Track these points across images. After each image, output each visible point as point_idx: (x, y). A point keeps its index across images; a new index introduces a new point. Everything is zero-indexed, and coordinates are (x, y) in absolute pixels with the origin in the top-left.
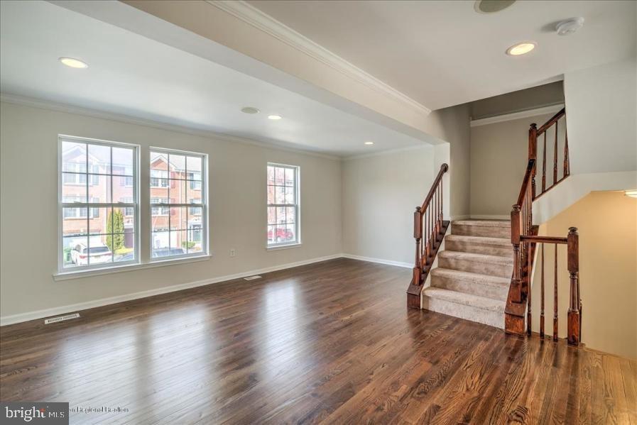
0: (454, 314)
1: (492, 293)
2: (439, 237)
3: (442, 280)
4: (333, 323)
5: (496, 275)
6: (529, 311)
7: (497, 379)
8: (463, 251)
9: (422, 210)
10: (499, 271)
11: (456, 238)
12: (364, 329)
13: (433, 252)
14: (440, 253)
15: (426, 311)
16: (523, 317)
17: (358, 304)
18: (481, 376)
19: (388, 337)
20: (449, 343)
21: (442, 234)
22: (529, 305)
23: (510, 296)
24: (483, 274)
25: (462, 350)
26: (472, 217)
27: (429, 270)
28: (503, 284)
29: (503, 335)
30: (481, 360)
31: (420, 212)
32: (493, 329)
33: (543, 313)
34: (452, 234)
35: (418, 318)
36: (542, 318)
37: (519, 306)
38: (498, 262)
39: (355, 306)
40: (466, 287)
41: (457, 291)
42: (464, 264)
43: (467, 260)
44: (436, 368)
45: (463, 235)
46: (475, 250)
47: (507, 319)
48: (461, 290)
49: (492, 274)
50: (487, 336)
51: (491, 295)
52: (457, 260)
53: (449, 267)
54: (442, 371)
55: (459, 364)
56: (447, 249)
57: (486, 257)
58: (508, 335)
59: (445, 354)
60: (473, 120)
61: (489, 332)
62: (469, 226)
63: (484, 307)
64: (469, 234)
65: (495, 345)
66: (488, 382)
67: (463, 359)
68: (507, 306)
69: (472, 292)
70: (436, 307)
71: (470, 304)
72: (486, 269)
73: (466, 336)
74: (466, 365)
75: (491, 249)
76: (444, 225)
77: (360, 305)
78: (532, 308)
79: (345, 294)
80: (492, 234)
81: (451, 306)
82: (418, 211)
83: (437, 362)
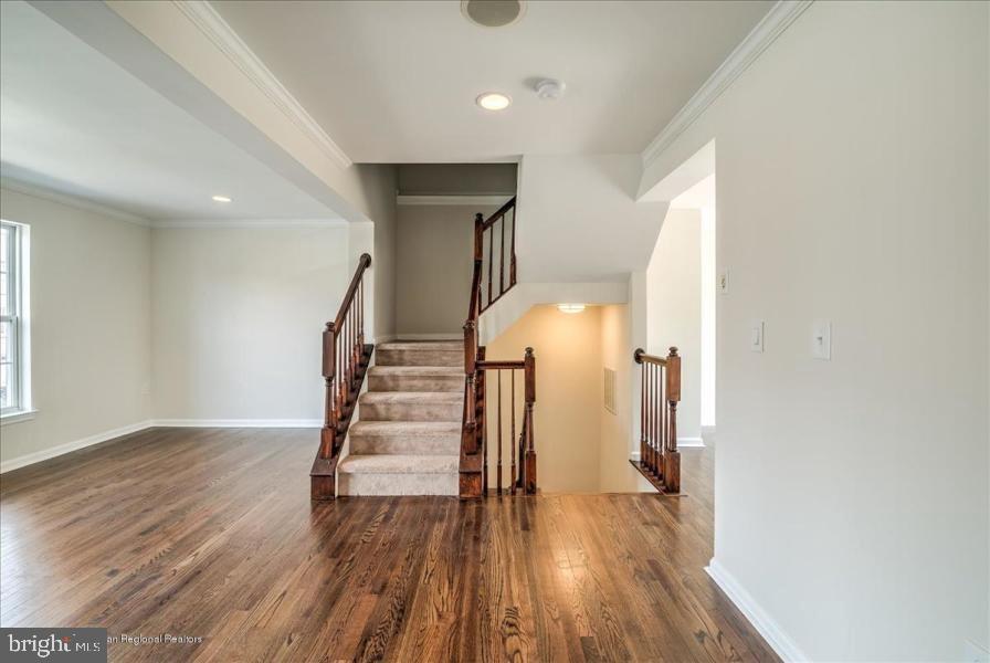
0: (390, 492)
1: (439, 446)
2: (359, 371)
3: (368, 441)
4: (149, 587)
5: (442, 420)
6: (485, 462)
7: (471, 579)
8: (394, 390)
9: (336, 327)
10: (444, 413)
11: (384, 371)
12: (231, 573)
13: (352, 396)
14: (362, 397)
15: (345, 499)
16: (479, 473)
17: (210, 522)
18: (451, 582)
19: (288, 573)
20: (393, 544)
21: (363, 365)
22: (486, 455)
23: (463, 447)
24: (425, 420)
25: (414, 550)
26: (399, 337)
27: (347, 427)
28: (453, 431)
29: (457, 505)
30: (443, 557)
31: (332, 331)
32: (444, 499)
33: (500, 462)
34: (377, 364)
35: (334, 516)
36: (500, 468)
37: (474, 458)
38: (444, 400)
39: (203, 526)
40: (404, 445)
41: (390, 454)
42: (397, 411)
43: (401, 403)
44: (386, 599)
45: (393, 365)
46: (411, 386)
47: (461, 480)
48: (397, 451)
49: (437, 418)
50: (440, 512)
51: (438, 450)
52: (388, 404)
53: (376, 418)
54: (395, 600)
55: (416, 576)
56: (372, 390)
57: (428, 395)
58: (464, 502)
59: (392, 567)
60: (400, 194)
61: (442, 506)
62: (400, 351)
63: (431, 469)
64: (401, 363)
65: (454, 524)
66: (461, 589)
67: (420, 565)
68: (461, 462)
69: (412, 451)
70: (359, 488)
71: (413, 470)
72: (429, 413)
73: (414, 523)
74: (427, 572)
75: (432, 383)
76: (366, 352)
77: (213, 524)
78: (488, 458)
79: (172, 507)
80: (433, 362)
81: (385, 479)
82: (330, 330)
83: (384, 587)
